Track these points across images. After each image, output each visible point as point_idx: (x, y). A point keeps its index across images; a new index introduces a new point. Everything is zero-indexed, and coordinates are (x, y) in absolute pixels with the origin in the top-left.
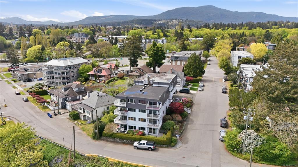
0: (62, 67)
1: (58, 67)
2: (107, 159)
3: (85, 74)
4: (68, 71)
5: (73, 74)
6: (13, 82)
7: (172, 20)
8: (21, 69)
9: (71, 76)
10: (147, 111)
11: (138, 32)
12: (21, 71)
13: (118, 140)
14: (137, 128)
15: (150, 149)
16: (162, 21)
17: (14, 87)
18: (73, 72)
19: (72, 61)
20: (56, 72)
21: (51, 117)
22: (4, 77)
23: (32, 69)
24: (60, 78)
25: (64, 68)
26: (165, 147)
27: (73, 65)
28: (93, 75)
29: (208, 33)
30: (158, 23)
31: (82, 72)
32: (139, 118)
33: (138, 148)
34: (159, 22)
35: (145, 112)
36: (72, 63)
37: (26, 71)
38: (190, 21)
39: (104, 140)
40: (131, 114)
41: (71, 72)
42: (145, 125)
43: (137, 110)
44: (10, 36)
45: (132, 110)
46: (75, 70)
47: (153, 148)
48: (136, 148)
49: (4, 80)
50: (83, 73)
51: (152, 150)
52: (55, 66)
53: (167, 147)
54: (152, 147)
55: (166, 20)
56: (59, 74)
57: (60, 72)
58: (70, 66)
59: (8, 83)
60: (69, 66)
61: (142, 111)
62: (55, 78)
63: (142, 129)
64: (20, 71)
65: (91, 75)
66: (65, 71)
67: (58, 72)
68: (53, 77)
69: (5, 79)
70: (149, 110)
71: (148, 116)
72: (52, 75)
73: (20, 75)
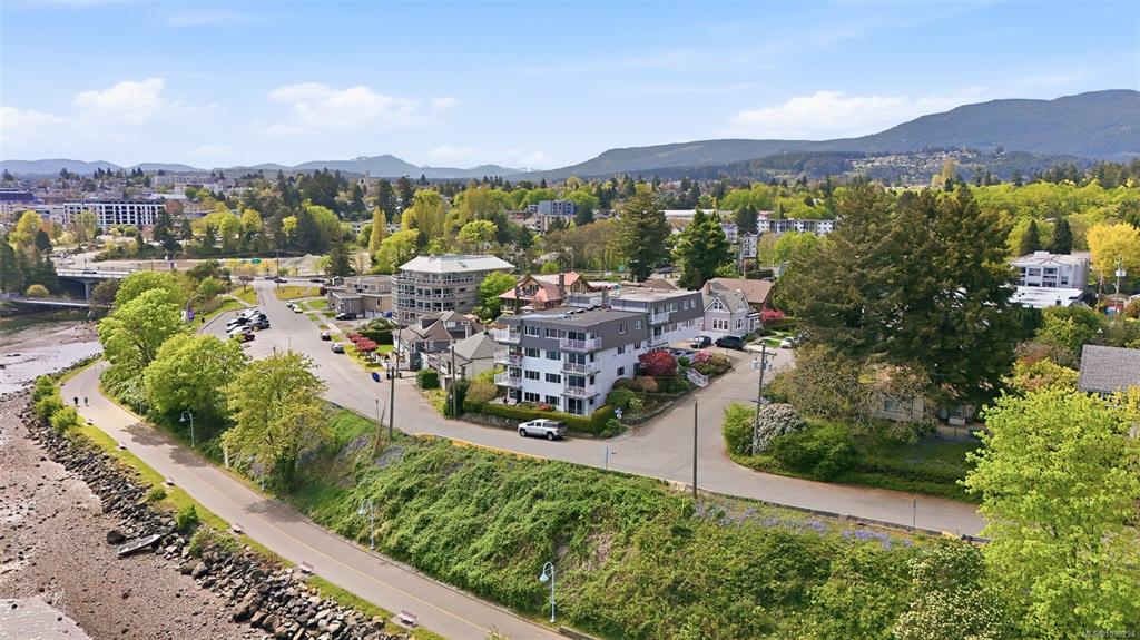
0: (435, 275)
1: (426, 275)
2: (451, 442)
3: (493, 298)
4: (448, 286)
5: (462, 295)
6: (324, 318)
7: (931, 152)
8: (350, 285)
9: (457, 302)
10: (562, 355)
11: (758, 196)
12: (349, 291)
13: (494, 420)
14: (542, 399)
15: (550, 437)
16: (887, 159)
17: (323, 327)
18: (463, 290)
19: (465, 262)
20: (420, 287)
21: (378, 381)
22: (309, 307)
23: (373, 287)
24: (428, 305)
25: (440, 278)
26: (589, 438)
27: (467, 273)
28: (513, 300)
29: (1036, 198)
30: (869, 164)
31: (486, 291)
32: (547, 375)
33: (528, 435)
34: (876, 164)
35: (559, 359)
36: (464, 266)
37: (360, 291)
38: (1013, 156)
39: (466, 420)
40: (530, 363)
41: (457, 291)
42: (557, 390)
43: (543, 353)
44: (354, 210)
45: (532, 353)
46: (470, 287)
47: (556, 434)
48: (523, 433)
49: (305, 312)
50: (489, 295)
51: (556, 439)
52: (421, 273)
53: (594, 438)
54: (554, 430)
55: (907, 154)
56: (428, 293)
57: (430, 289)
58: (458, 273)
59: (313, 320)
60: (453, 273)
61: (553, 356)
62: (416, 304)
63: (554, 400)
64: (346, 291)
65: (509, 299)
66: (441, 286)
67: (424, 288)
68: (413, 302)
69: (307, 309)
70: (567, 355)
71: (566, 367)
72: (412, 297)
73: (343, 300)
